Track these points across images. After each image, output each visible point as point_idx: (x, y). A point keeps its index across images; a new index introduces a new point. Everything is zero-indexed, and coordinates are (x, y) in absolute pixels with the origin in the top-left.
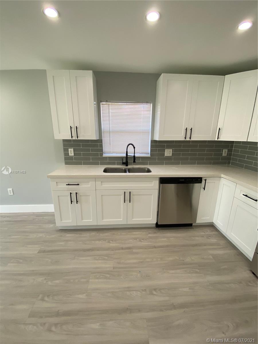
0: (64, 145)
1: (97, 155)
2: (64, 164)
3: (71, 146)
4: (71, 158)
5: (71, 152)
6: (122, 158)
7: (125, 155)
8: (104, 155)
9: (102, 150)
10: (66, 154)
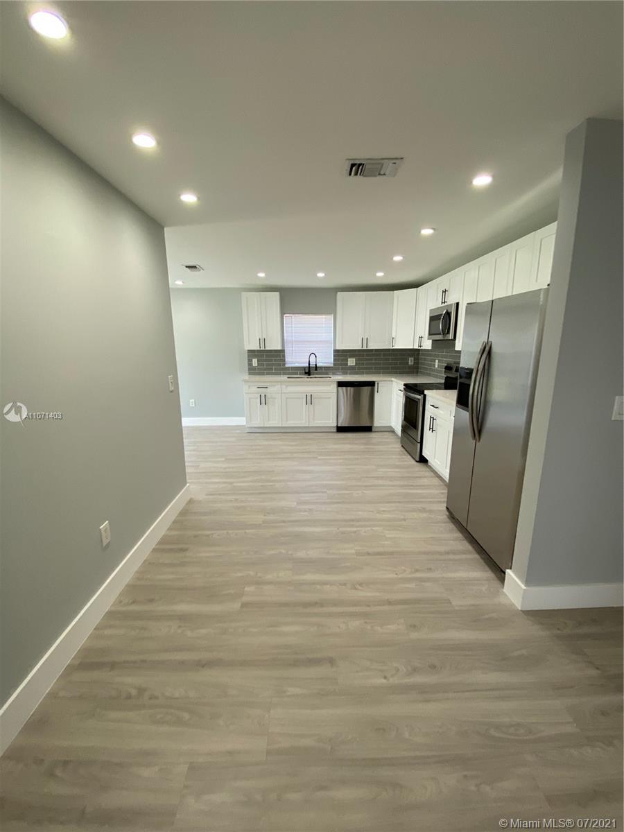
0: (249, 356)
1: (280, 365)
2: (247, 374)
3: (255, 356)
4: (254, 369)
5: (255, 362)
6: (304, 368)
7: (307, 365)
8: (286, 366)
9: (284, 360)
10: (250, 364)
